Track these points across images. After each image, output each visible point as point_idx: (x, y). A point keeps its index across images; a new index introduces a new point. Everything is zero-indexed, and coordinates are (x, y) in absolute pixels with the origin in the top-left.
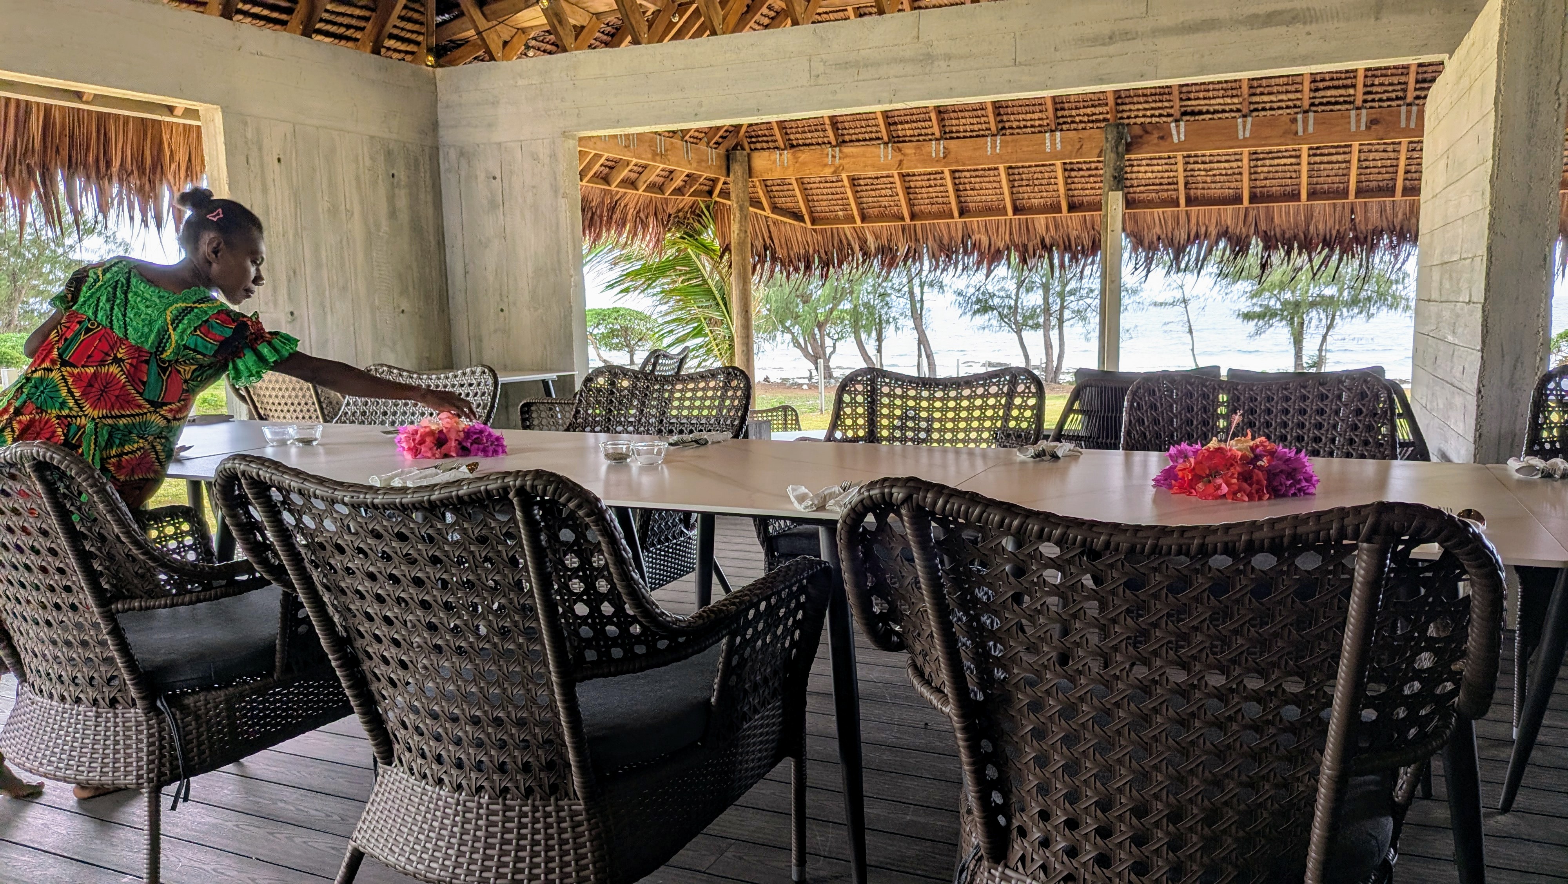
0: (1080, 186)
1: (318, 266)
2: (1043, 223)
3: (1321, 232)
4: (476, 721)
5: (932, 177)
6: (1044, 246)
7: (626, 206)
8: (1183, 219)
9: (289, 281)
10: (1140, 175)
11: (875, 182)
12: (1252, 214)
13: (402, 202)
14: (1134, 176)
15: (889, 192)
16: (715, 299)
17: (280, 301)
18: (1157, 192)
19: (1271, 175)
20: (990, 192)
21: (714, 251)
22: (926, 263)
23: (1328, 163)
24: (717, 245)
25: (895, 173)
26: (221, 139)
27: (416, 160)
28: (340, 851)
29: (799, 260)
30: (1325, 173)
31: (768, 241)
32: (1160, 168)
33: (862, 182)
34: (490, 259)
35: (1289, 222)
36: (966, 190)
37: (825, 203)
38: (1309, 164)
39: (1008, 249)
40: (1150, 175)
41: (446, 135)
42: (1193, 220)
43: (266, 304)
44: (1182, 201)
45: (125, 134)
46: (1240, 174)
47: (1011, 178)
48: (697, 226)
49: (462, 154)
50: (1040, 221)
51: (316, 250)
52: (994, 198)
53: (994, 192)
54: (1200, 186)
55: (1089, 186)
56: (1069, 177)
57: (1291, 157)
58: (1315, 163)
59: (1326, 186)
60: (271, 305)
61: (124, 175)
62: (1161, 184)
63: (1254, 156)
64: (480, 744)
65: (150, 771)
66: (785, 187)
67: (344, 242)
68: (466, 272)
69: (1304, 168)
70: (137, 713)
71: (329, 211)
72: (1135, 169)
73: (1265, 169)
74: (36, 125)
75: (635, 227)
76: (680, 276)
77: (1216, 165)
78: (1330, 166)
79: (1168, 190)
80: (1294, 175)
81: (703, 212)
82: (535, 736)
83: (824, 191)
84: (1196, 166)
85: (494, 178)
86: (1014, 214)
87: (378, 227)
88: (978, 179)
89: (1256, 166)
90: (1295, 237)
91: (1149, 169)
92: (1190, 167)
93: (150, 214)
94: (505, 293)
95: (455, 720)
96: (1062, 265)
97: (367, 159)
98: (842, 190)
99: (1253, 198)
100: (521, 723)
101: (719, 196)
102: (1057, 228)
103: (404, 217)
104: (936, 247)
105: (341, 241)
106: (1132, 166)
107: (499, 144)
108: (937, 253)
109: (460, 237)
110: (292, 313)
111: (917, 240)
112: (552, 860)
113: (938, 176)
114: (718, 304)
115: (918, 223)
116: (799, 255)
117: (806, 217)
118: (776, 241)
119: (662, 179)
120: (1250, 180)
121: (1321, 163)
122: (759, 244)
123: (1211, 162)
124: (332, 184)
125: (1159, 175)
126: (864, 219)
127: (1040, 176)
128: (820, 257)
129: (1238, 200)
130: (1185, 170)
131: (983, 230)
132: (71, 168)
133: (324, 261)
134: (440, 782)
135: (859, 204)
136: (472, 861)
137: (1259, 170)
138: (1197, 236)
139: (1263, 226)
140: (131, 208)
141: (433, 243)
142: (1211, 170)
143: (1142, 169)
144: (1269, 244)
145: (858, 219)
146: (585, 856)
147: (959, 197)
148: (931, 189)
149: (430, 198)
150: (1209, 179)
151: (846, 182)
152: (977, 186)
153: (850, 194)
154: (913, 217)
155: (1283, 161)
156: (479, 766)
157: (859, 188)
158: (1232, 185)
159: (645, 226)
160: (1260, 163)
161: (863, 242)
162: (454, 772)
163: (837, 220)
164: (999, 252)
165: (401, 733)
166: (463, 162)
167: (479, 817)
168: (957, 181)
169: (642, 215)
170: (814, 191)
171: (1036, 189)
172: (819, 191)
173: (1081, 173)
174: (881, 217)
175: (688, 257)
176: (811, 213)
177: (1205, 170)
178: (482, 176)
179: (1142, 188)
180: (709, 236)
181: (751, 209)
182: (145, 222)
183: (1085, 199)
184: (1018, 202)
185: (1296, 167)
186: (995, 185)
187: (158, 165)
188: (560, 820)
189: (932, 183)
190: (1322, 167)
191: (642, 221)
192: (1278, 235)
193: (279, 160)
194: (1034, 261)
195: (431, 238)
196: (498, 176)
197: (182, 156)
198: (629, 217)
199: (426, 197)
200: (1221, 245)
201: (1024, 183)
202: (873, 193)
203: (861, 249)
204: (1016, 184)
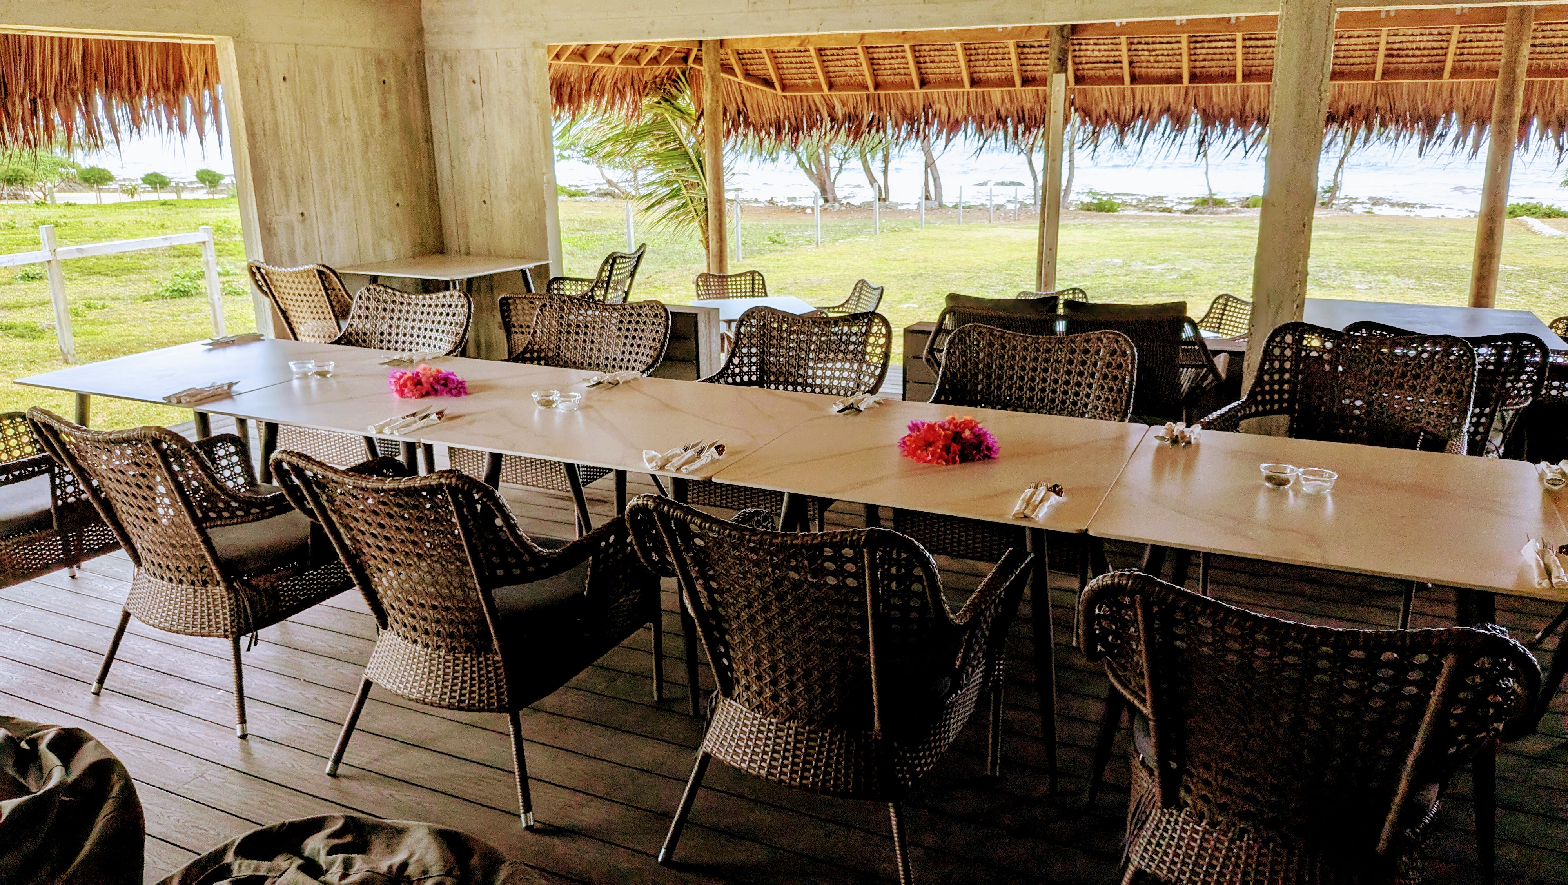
0: (1032, 62)
1: (323, 170)
2: (999, 95)
3: (1256, 111)
4: (434, 607)
5: (894, 49)
6: (999, 117)
7: (603, 77)
8: (1128, 94)
9: (298, 187)
10: (1088, 53)
11: (840, 52)
12: (1191, 93)
13: (393, 105)
14: (1082, 53)
15: (853, 62)
16: (691, 162)
17: (292, 205)
18: (1104, 69)
19: (1209, 57)
20: (949, 64)
21: (690, 115)
22: (890, 131)
23: (1263, 47)
24: (692, 109)
25: (859, 47)
26: (234, 66)
27: (404, 65)
28: (359, 675)
29: (770, 125)
30: (1260, 56)
31: (741, 107)
32: (1106, 47)
33: (828, 52)
34: (473, 157)
35: (1226, 100)
36: (925, 62)
37: (794, 71)
38: (1244, 47)
39: (966, 119)
40: (1096, 53)
41: (430, 40)
42: (1138, 97)
43: (280, 208)
44: (1127, 79)
45: (151, 60)
46: (1180, 54)
47: (968, 52)
48: (674, 91)
49: (445, 58)
50: (996, 93)
51: (320, 157)
52: (953, 70)
53: (952, 65)
54: (1144, 64)
55: (1041, 62)
56: (1022, 53)
57: (1228, 40)
58: (1251, 47)
59: (1260, 68)
60: (285, 208)
61: (153, 90)
62: (1108, 62)
63: (1194, 39)
64: (438, 622)
65: (232, 627)
66: (756, 55)
67: (344, 148)
68: (452, 167)
69: (1239, 51)
70: (221, 589)
71: (330, 120)
72: (1083, 47)
73: (1204, 51)
74: (76, 56)
75: (613, 96)
76: (658, 140)
77: (1158, 46)
78: (1264, 50)
79: (1113, 68)
80: (1231, 57)
81: (679, 77)
82: (470, 617)
83: (794, 60)
84: (1140, 47)
85: (474, 82)
86: (972, 86)
87: (373, 131)
88: (937, 53)
89: (1195, 48)
90: (1232, 114)
91: (1097, 48)
92: (1134, 47)
93: (175, 123)
94: (486, 185)
95: (422, 606)
96: (1016, 135)
97: (360, 67)
98: (810, 59)
99: (1193, 78)
100: (460, 610)
101: (694, 62)
102: (1011, 101)
103: (395, 118)
104: (899, 115)
105: (341, 148)
106: (1080, 44)
107: (478, 51)
108: (900, 122)
109: (445, 134)
110: (302, 214)
111: (881, 109)
112: (483, 689)
113: (899, 49)
114: (694, 167)
115: (882, 93)
116: (770, 119)
117: (777, 85)
118: (749, 106)
119: (637, 51)
120: (1190, 60)
121: (1256, 47)
122: (732, 108)
123: (1153, 43)
124: (331, 96)
125: (1106, 53)
126: (831, 86)
127: (995, 51)
128: (791, 124)
129: (1178, 79)
130: (1129, 50)
131: (942, 100)
132: (108, 89)
133: (328, 166)
134: (415, 642)
135: (826, 73)
136: (435, 689)
137: (1198, 51)
138: (1141, 112)
139: (1202, 104)
140: (159, 118)
141: (422, 141)
142: (1154, 50)
143: (1090, 47)
144: (1208, 119)
145: (825, 88)
146: (502, 687)
147: (919, 68)
148: (893, 61)
149: (418, 102)
150: (1152, 59)
151: (813, 52)
152: (936, 59)
153: (816, 63)
154: (877, 86)
155: (1220, 44)
156: (438, 634)
157: (825, 58)
158: (1174, 65)
159: (623, 96)
160: (1198, 45)
161: (831, 108)
162: (424, 636)
163: (806, 87)
164: (957, 122)
165: (391, 612)
166: (447, 68)
167: (439, 663)
168: (917, 54)
169: (619, 85)
170: (784, 60)
171: (992, 63)
172: (788, 60)
173: (1033, 50)
174: (847, 86)
175: (664, 120)
176: (781, 80)
177: (1148, 50)
178: (463, 79)
179: (1090, 66)
180: (685, 101)
181: (723, 75)
182: (170, 127)
183: (1038, 74)
184: (975, 75)
185: (1232, 50)
186: (953, 58)
187: (180, 82)
188: (487, 666)
189: (894, 55)
190: (1257, 50)
191: (619, 91)
192: (1216, 113)
193: (284, 79)
194: (990, 131)
195: (421, 136)
196: (477, 81)
197: (200, 71)
198: (608, 87)
199: (414, 100)
200: (1164, 120)
201: (980, 57)
202: (839, 63)
203: (829, 115)
204: (973, 58)
